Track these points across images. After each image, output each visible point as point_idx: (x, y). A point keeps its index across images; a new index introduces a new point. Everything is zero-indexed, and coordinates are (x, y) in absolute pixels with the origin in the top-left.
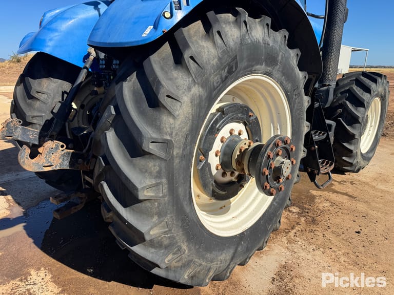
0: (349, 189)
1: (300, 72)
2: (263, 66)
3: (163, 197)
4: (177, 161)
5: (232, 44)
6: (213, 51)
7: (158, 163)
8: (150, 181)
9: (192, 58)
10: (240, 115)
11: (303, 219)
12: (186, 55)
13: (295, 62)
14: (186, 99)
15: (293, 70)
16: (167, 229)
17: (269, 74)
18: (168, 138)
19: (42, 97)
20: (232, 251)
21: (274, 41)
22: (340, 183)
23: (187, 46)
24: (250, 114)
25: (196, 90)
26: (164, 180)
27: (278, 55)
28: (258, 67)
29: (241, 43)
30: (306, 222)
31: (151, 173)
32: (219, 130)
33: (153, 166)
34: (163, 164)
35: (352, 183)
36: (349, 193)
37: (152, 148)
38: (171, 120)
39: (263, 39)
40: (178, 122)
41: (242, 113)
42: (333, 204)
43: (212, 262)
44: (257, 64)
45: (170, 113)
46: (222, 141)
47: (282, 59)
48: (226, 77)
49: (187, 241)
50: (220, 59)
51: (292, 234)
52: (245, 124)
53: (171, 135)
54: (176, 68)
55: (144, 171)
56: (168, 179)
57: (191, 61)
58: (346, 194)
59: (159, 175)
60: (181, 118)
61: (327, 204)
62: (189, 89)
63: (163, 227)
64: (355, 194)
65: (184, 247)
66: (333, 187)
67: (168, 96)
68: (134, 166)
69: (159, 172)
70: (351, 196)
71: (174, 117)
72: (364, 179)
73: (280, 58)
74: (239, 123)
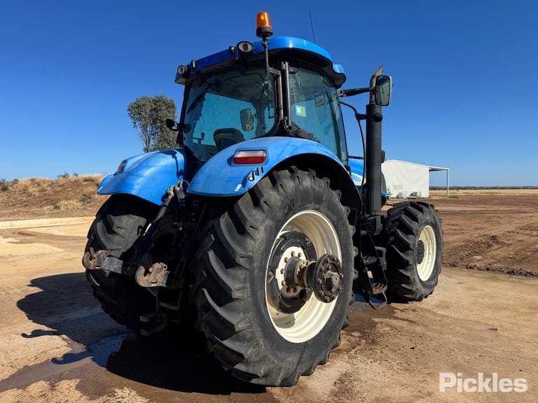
0: (411, 316)
1: (342, 207)
2: (313, 204)
3: (248, 297)
4: (256, 271)
5: (290, 191)
6: (278, 197)
7: (244, 272)
8: (239, 285)
9: (265, 202)
10: (298, 241)
11: (363, 341)
12: (262, 201)
13: (337, 200)
14: (262, 228)
15: (336, 205)
16: (249, 325)
17: (317, 210)
18: (251, 254)
19: (121, 232)
20: (298, 356)
21: (319, 186)
22: (402, 311)
23: (262, 195)
24: (307, 239)
25: (268, 222)
26: (248, 285)
27: (323, 196)
28: (309, 205)
29: (296, 191)
30: (367, 343)
31: (239, 280)
32: (283, 252)
33: (241, 274)
34: (248, 273)
35: (414, 311)
36: (410, 319)
37: (241, 261)
38: (253, 243)
39: (311, 186)
40: (257, 244)
41: (300, 239)
42: (393, 328)
43: (282, 362)
44: (308, 203)
45: (252, 238)
46: (286, 261)
47: (326, 198)
48: (287, 213)
49: (263, 337)
50: (282, 202)
51: (353, 352)
52: (303, 248)
53: (253, 252)
54: (255, 209)
55: (234, 278)
56: (251, 284)
57: (265, 204)
58: (407, 320)
59: (245, 281)
60: (259, 241)
61: (388, 329)
62: (264, 221)
63: (247, 322)
64: (416, 320)
65: (261, 342)
66: (395, 315)
67: (251, 227)
68: (228, 274)
69: (245, 279)
70: (411, 321)
71: (255, 240)
72: (426, 307)
73: (325, 198)
74: (298, 247)
